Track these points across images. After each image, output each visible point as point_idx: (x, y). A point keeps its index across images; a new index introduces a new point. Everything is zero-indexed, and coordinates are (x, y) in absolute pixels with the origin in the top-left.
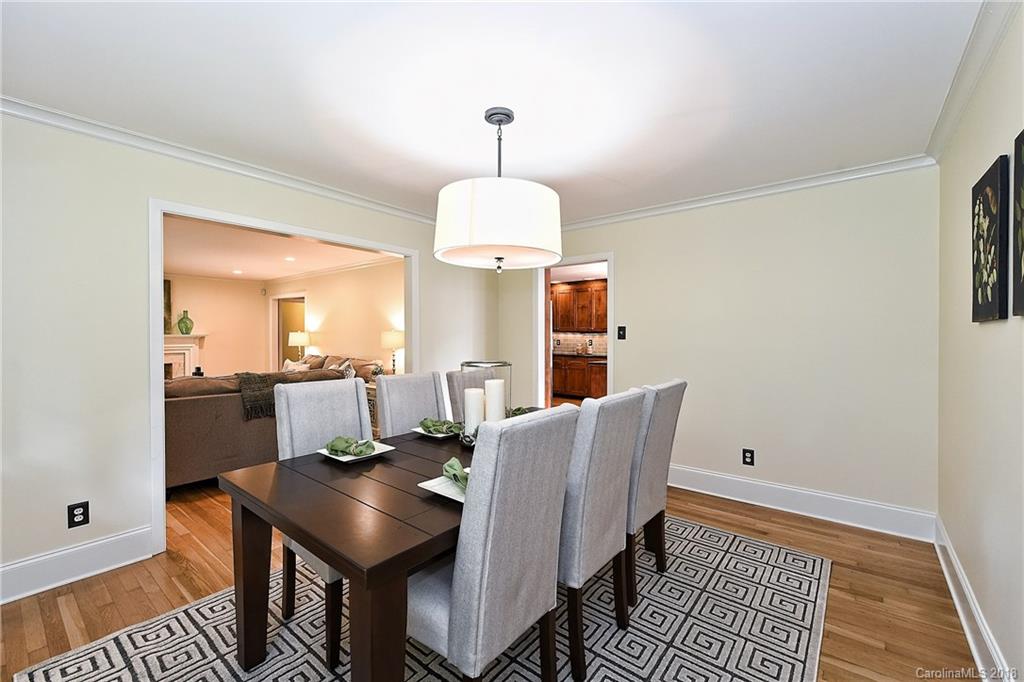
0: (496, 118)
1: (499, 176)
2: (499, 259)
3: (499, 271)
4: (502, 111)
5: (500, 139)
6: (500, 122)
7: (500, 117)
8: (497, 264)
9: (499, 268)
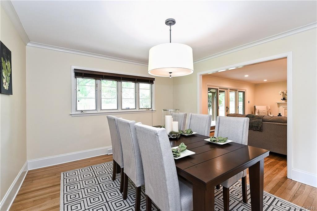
2: (171, 73)
3: (171, 77)
4: (171, 20)
6: (170, 24)
8: (170, 75)
9: (171, 76)
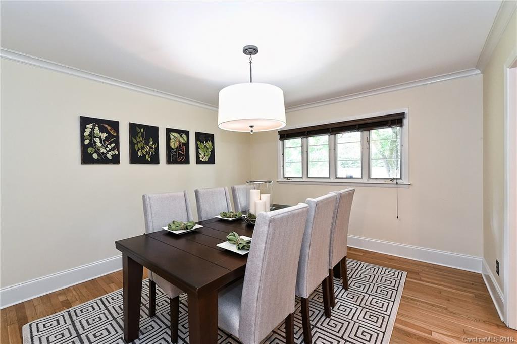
0: (249, 51)
1: (251, 82)
2: (252, 126)
3: (252, 133)
4: (252, 47)
5: (251, 63)
6: (250, 54)
7: (251, 51)
8: (251, 129)
9: (252, 131)
